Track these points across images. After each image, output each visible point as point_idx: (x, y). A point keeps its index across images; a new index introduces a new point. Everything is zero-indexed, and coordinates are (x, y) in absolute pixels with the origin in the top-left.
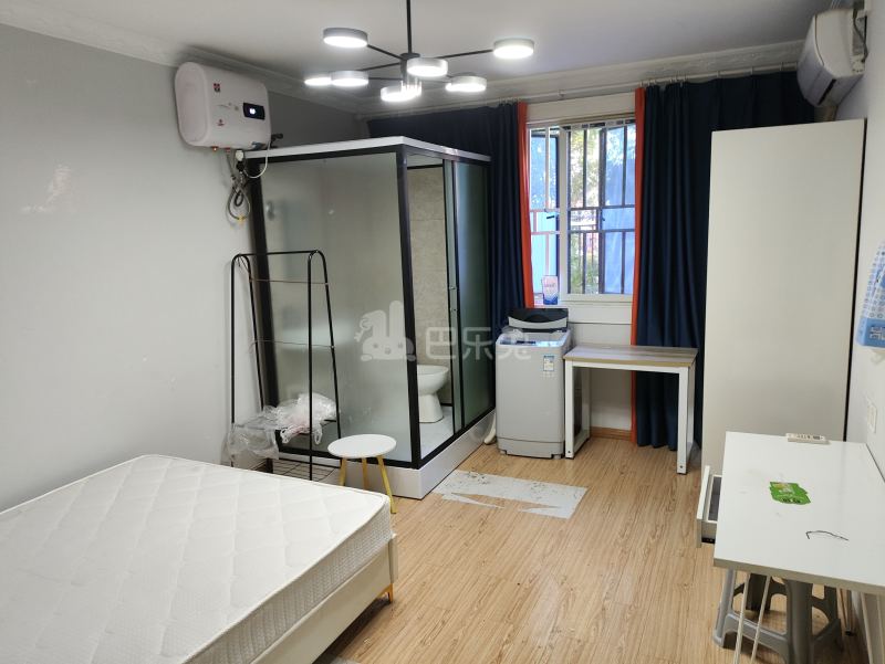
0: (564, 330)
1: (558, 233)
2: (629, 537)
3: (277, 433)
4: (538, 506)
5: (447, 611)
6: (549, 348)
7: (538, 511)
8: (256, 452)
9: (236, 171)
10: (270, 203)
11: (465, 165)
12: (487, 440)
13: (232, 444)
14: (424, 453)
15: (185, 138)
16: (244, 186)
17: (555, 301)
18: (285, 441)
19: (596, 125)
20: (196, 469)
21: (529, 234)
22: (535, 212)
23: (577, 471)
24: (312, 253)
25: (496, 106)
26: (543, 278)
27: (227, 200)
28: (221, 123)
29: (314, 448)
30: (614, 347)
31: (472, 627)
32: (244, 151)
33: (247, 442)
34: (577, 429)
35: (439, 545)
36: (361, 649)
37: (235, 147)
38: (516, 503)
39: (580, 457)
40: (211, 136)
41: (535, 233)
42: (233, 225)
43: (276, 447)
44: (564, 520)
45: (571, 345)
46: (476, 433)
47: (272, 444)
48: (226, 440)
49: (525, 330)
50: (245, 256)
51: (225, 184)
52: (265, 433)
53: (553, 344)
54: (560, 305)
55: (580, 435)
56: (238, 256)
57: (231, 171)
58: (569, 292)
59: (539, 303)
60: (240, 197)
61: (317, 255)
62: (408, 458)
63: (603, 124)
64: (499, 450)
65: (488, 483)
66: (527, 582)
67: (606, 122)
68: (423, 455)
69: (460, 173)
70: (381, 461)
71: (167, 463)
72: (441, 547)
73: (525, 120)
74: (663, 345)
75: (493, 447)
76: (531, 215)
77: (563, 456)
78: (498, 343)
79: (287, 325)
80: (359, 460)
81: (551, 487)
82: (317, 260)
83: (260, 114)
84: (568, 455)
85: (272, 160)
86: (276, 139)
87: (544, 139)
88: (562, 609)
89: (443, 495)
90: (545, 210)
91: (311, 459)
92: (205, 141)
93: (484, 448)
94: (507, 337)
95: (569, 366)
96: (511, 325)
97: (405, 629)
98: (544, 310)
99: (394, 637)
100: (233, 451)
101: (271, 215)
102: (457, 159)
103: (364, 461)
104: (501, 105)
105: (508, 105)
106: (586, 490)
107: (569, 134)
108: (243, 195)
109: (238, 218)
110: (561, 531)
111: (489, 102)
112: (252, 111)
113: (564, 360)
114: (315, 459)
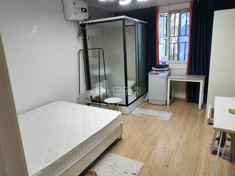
0: (167, 71)
1: (166, 43)
2: (185, 125)
3: (91, 97)
4: (160, 117)
5: (136, 142)
6: (163, 75)
7: (160, 118)
8: (85, 101)
9: (79, 27)
10: (88, 36)
11: (141, 24)
12: (145, 100)
13: (80, 99)
14: (129, 103)
15: (67, 18)
16: (82, 31)
17: (165, 63)
18: (93, 99)
19: (178, 12)
20: (71, 105)
21: (158, 44)
22: (160, 38)
23: (170, 108)
24: (100, 49)
25: (150, 8)
26: (162, 56)
27: (77, 35)
28: (75, 13)
29: (101, 101)
30: (182, 75)
31: (143, 146)
32: (81, 21)
33: (83, 99)
34: (170, 98)
36: (114, 150)
37: (79, 20)
38: (154, 116)
39: (171, 105)
40: (73, 17)
41: (160, 44)
42: (79, 42)
43: (91, 100)
44: (167, 121)
45: (169, 75)
46: (142, 98)
47: (90, 100)
48: (78, 98)
49: (156, 71)
50: (82, 50)
51: (77, 30)
52: (88, 97)
53: (165, 74)
54: (166, 64)
55: (171, 99)
56: (80, 50)
57: (78, 27)
58: (169, 60)
59: (161, 63)
60: (80, 34)
61: (101, 49)
62: (125, 104)
63: (180, 12)
64: (149, 103)
65: (146, 111)
66: (157, 136)
67: (181, 11)
69: (139, 26)
70: (118, 104)
71: (64, 103)
72: (134, 126)
73: (158, 11)
74: (196, 75)
75: (147, 102)
76: (159, 39)
77: (166, 105)
78: (149, 74)
79: (93, 69)
80: (112, 104)
81: (163, 112)
82: (101, 50)
83: (86, 11)
84: (168, 104)
85: (89, 24)
86: (90, 18)
87: (163, 17)
88: (167, 143)
89: (134, 114)
90: (163, 37)
91: (100, 104)
92: (72, 19)
93: (145, 102)
94: (152, 72)
95: (169, 80)
96: (153, 69)
97: (125, 146)
98: (162, 65)
99: (122, 147)
100: (80, 101)
101: (89, 39)
102: (139, 23)
103: (113, 104)
104: (151, 7)
105: (153, 7)
106: (173, 113)
107: (170, 15)
108: (81, 34)
109: (80, 40)
110: (166, 124)
111: (148, 6)
112: (84, 10)
113: (167, 79)
114: (101, 104)
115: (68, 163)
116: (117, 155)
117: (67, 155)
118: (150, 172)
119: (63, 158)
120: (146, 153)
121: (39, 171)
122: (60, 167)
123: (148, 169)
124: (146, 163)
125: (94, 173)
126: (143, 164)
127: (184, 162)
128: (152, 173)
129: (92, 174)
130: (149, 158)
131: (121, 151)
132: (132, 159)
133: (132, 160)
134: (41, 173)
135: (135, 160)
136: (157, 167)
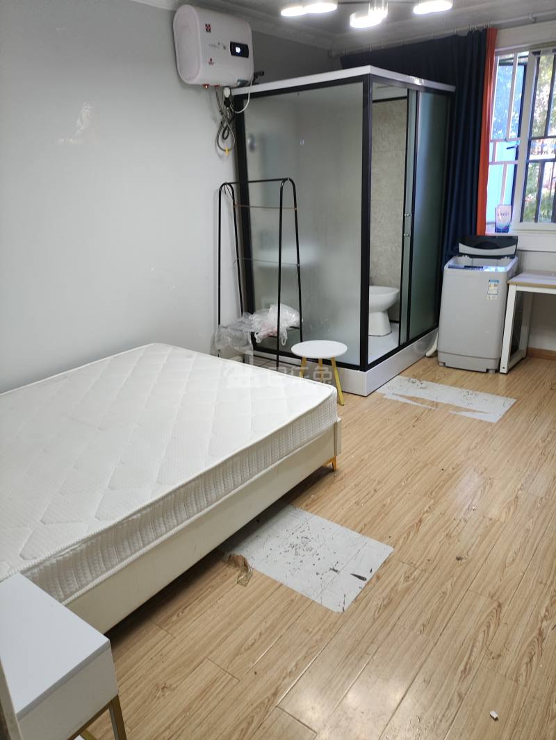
0: (512, 257)
1: (517, 162)
2: (550, 442)
3: (252, 334)
4: (468, 410)
5: (379, 482)
6: (496, 273)
7: (468, 414)
8: (235, 348)
9: (223, 107)
10: (252, 137)
11: (429, 95)
12: (428, 354)
13: (219, 340)
15: (184, 80)
16: (230, 122)
17: (506, 229)
18: (258, 341)
20: (190, 356)
22: (495, 141)
23: (509, 384)
24: (284, 180)
25: (466, 34)
26: (497, 207)
27: (216, 135)
28: (211, 62)
29: (280, 349)
31: (398, 498)
32: (231, 88)
33: (229, 340)
34: (514, 348)
35: (378, 432)
36: (309, 501)
37: (222, 84)
38: (448, 406)
39: (514, 372)
40: (203, 74)
41: (493, 163)
42: (221, 157)
43: (252, 346)
44: (490, 424)
45: (517, 271)
46: (419, 347)
47: (248, 343)
48: (214, 338)
49: (472, 256)
50: (230, 184)
51: (215, 119)
52: (243, 334)
53: (501, 269)
54: (511, 233)
56: (224, 184)
57: (220, 107)
58: (521, 221)
59: (490, 231)
60: (227, 131)
61: (288, 183)
62: (357, 362)
64: (438, 362)
65: (426, 388)
66: (450, 469)
68: (370, 361)
69: (424, 104)
70: (334, 363)
71: (168, 350)
73: (494, 47)
75: (434, 359)
76: (491, 145)
77: (497, 371)
78: (446, 267)
79: (263, 246)
80: (316, 360)
81: (482, 396)
82: (288, 185)
83: (244, 53)
84: (503, 370)
85: (254, 95)
86: (258, 77)
87: (511, 67)
88: (479, 493)
89: (384, 395)
90: (506, 140)
91: (278, 358)
92: (198, 79)
93: (426, 359)
94: (456, 262)
95: (513, 290)
96: (461, 251)
97: (344, 491)
98: (494, 237)
99: (334, 495)
100: (219, 347)
101: (252, 147)
102: (423, 90)
103: (321, 362)
104: (470, 33)
105: (477, 32)
106: (515, 400)
107: (539, 59)
108: (229, 130)
109: (225, 151)
110: (487, 432)
111: (458, 29)
112: (238, 50)
113: (508, 285)
114: (281, 358)
115: (162, 525)
116: (316, 517)
117: (161, 503)
118: (408, 577)
119: (148, 510)
120: (406, 519)
121: (77, 543)
122: (139, 535)
123: (406, 567)
124: (401, 548)
125: (241, 563)
126: (391, 549)
127: (524, 557)
128: (415, 580)
129: (236, 565)
130: (412, 534)
131: (329, 506)
132: (360, 532)
133: (359, 535)
134: (84, 546)
135: (367, 536)
136: (435, 563)
